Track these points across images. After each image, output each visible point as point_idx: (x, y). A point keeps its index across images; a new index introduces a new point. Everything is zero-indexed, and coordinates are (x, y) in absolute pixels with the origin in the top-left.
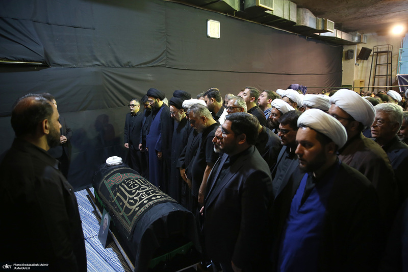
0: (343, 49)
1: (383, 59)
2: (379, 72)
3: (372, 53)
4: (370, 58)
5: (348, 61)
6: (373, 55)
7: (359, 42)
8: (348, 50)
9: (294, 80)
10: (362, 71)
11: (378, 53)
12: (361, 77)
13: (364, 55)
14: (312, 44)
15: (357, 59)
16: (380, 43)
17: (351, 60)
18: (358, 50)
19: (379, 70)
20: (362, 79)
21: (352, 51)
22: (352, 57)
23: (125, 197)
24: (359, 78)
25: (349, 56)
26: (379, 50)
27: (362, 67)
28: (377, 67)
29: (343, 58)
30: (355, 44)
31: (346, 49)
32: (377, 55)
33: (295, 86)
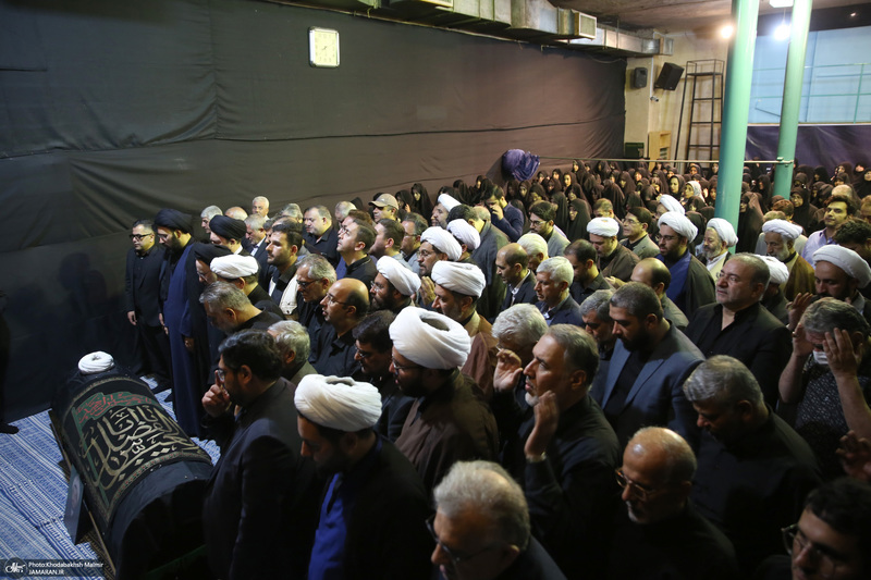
0: (626, 65)
1: (706, 89)
2: (699, 116)
3: (683, 76)
4: (681, 85)
5: (637, 91)
6: (686, 80)
7: (657, 53)
8: (636, 69)
9: (515, 141)
10: (666, 111)
11: (695, 76)
12: (664, 125)
13: (669, 78)
14: (556, 59)
15: (655, 88)
16: (700, 56)
17: (643, 90)
18: (657, 68)
19: (699, 111)
20: (667, 129)
21: (644, 72)
22: (644, 85)
23: (105, 448)
24: (659, 128)
25: (638, 80)
26: (699, 71)
27: (667, 103)
28: (696, 105)
29: (627, 85)
30: (649, 56)
31: (631, 65)
32: (695, 80)
33: (515, 153)
